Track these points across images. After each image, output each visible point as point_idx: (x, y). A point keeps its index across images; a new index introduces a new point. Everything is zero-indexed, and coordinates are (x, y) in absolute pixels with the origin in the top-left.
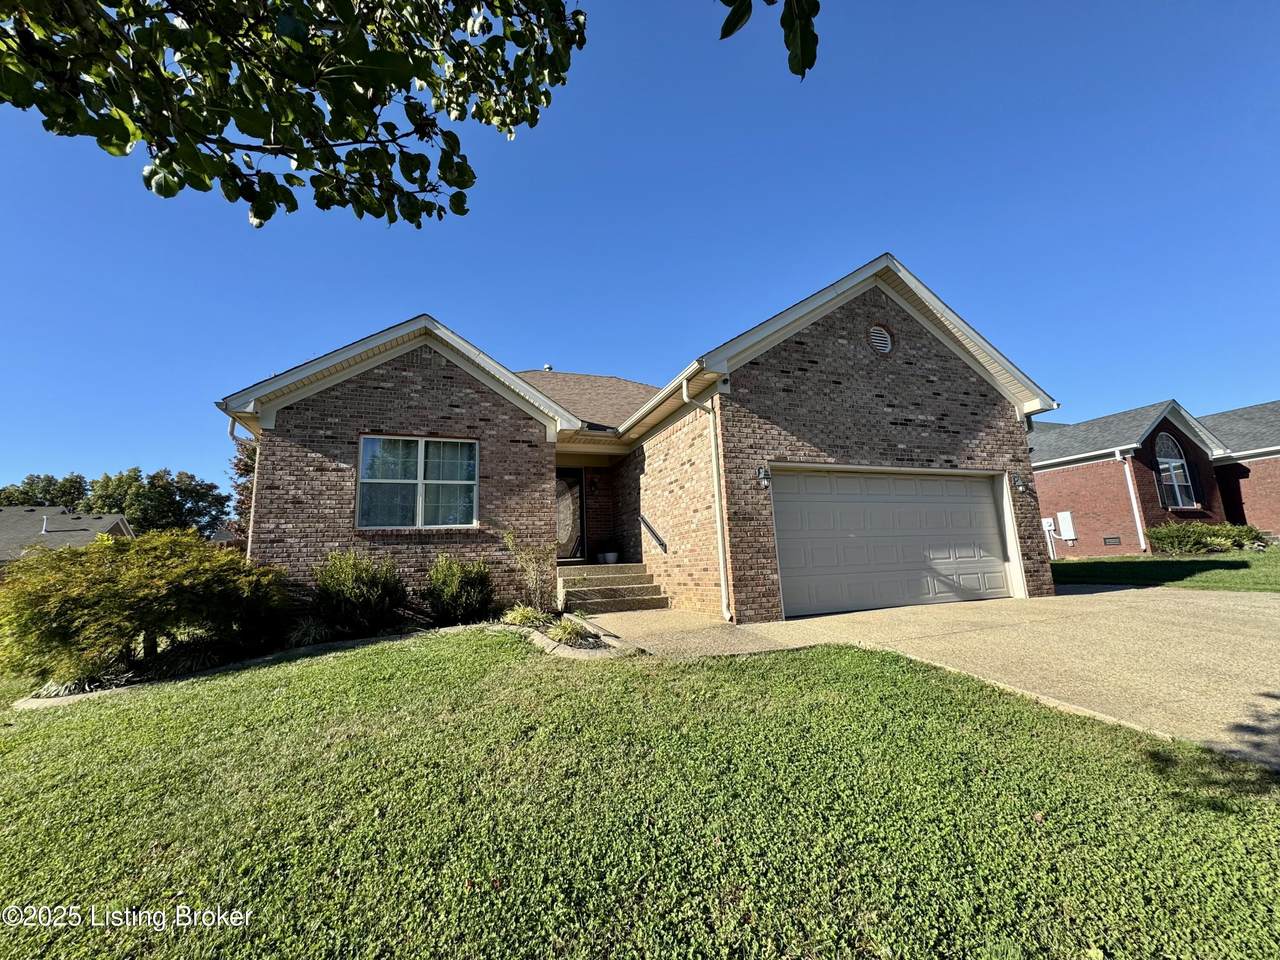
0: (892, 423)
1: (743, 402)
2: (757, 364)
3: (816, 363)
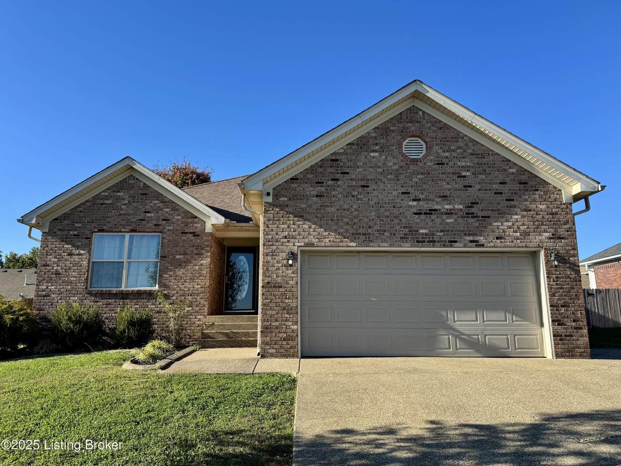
0: (415, 214)
1: (282, 207)
2: (297, 179)
3: (348, 173)
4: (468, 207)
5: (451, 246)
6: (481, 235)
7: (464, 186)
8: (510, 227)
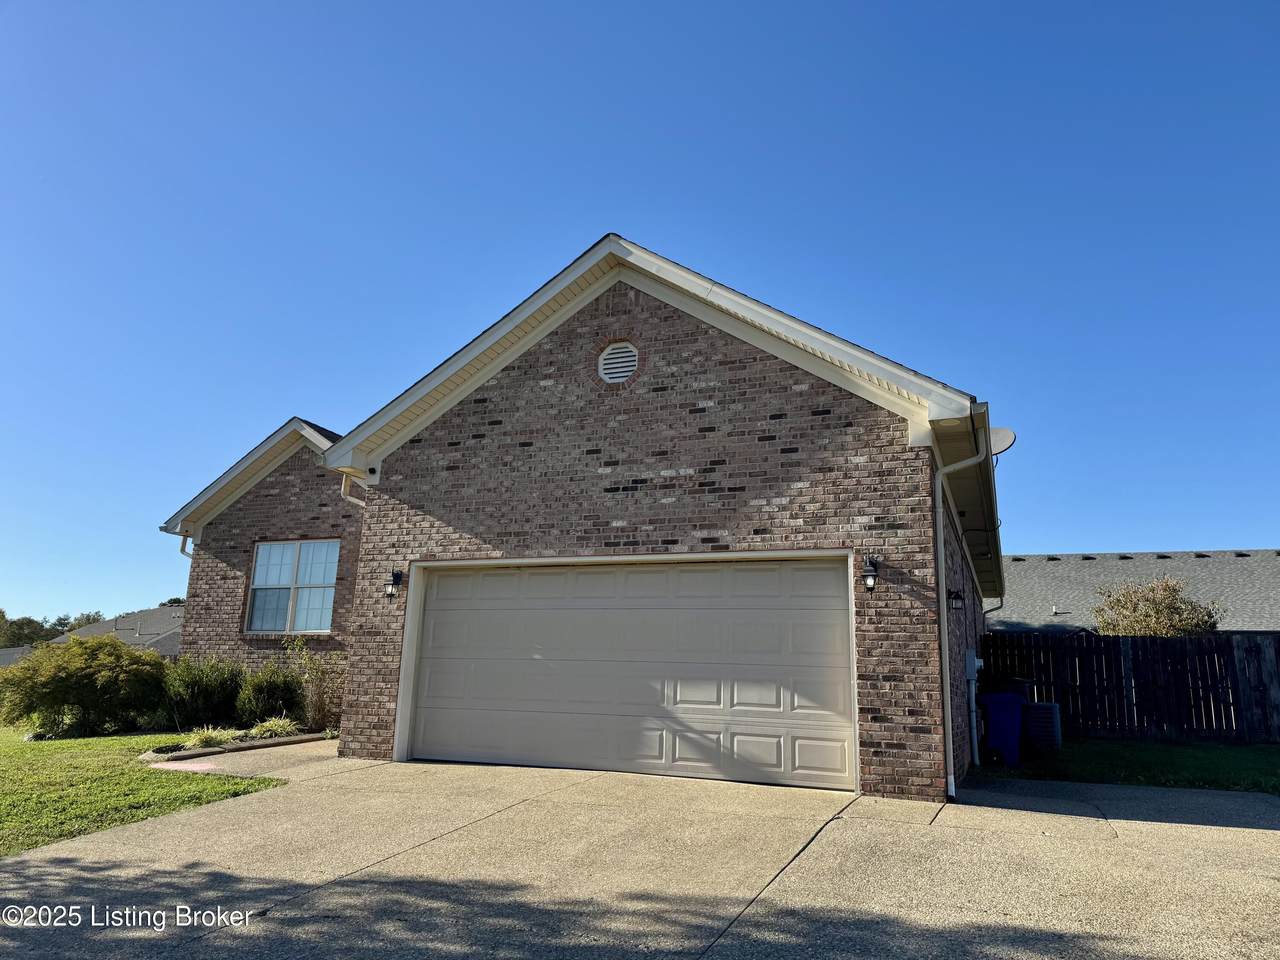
1: (393, 492)
2: (419, 441)
3: (500, 422)
4: (705, 471)
5: (666, 551)
6: (724, 527)
7: (701, 430)
8: (784, 508)
